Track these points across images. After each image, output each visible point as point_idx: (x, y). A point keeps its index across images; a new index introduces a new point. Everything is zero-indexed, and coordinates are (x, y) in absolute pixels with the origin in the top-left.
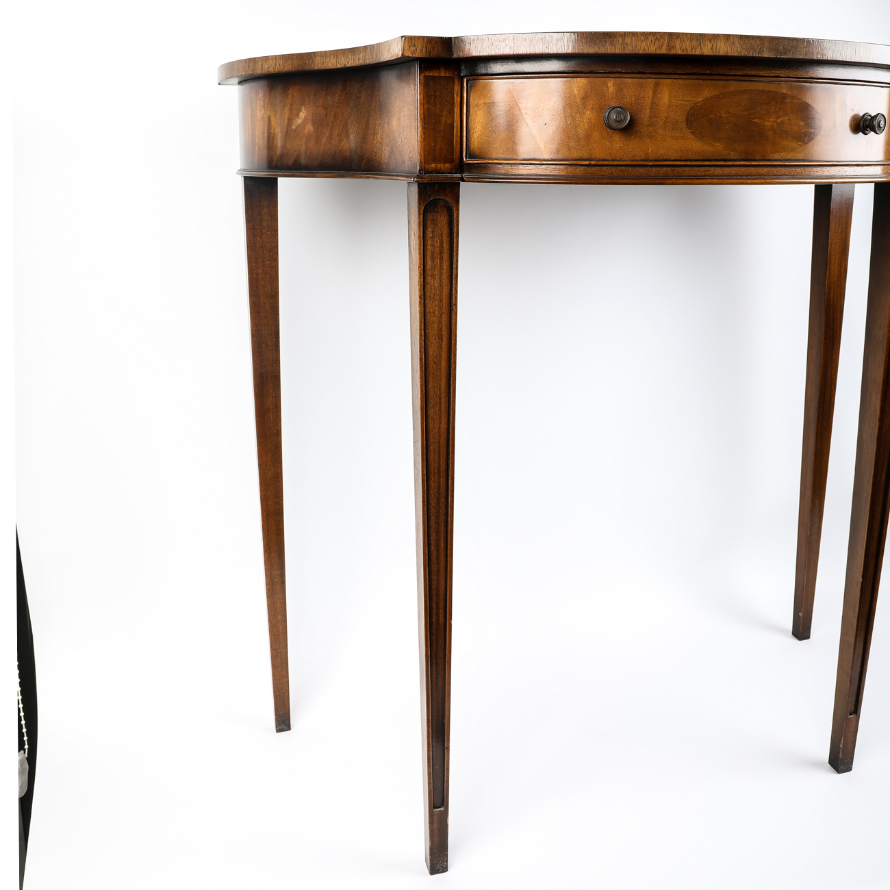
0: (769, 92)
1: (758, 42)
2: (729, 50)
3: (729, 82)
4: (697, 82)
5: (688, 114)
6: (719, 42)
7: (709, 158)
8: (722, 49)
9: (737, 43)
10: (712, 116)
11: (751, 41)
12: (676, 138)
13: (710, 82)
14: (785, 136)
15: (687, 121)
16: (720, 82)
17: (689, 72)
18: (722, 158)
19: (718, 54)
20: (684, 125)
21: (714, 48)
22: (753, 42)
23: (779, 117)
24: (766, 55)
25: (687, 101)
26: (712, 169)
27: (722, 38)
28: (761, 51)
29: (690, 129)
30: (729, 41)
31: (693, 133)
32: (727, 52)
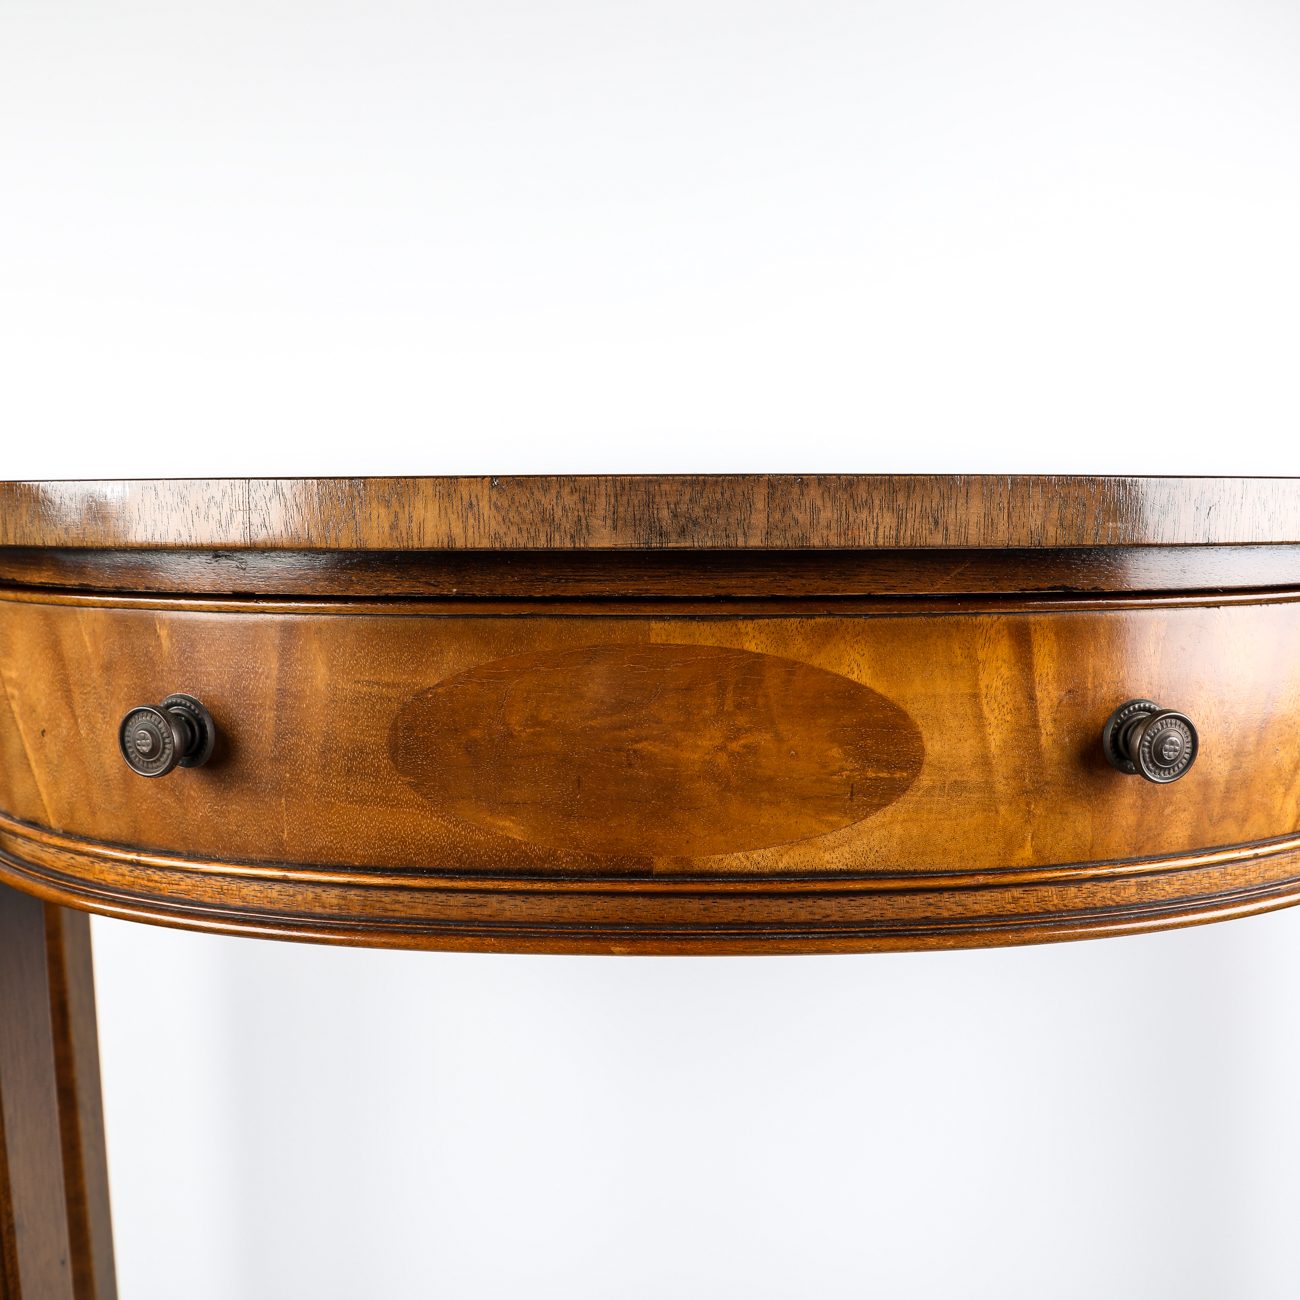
0: (687, 649)
1: (569, 500)
2: (457, 531)
3: (529, 622)
4: (416, 623)
5: (394, 728)
6: (420, 505)
7: (477, 865)
8: (429, 527)
9: (484, 505)
10: (476, 734)
11: (538, 495)
12: (363, 801)
13: (460, 622)
14: (765, 795)
15: (394, 750)
16: (499, 623)
17: (390, 592)
18: (525, 865)
19: (415, 544)
20: (385, 762)
21: (403, 525)
22: (547, 500)
23: (737, 733)
24: (603, 539)
25: (388, 685)
26: (493, 900)
27: (430, 491)
28: (581, 526)
29: (405, 773)
30: (456, 502)
31: (416, 787)
32: (450, 537)
